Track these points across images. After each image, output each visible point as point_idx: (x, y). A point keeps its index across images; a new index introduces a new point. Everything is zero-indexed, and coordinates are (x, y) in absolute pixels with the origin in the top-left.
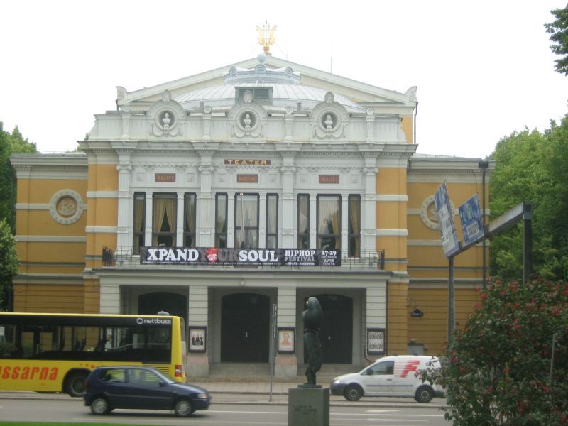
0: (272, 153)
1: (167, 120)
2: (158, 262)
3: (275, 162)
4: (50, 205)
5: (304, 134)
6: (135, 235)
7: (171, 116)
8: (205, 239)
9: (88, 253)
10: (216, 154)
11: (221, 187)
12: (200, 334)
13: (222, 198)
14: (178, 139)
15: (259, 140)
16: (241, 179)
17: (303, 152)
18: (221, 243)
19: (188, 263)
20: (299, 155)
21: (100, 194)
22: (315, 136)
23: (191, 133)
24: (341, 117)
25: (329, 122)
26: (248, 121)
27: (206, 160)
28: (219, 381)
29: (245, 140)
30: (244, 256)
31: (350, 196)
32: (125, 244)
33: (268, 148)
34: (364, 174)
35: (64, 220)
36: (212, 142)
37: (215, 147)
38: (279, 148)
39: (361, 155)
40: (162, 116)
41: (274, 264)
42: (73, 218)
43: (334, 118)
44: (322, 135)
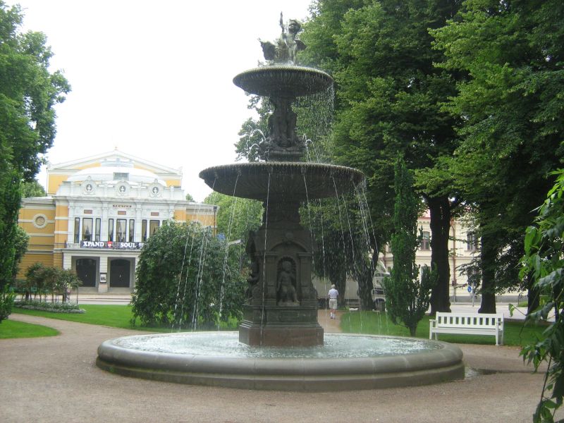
0: (133, 202)
1: (89, 188)
2: (87, 247)
3: (133, 206)
4: (33, 220)
5: (145, 195)
6: (75, 235)
7: (91, 186)
8: (105, 238)
9: (56, 242)
10: (110, 202)
11: (111, 216)
12: (105, 276)
13: (111, 221)
14: (93, 196)
15: (127, 197)
16: (120, 213)
17: (145, 203)
18: (111, 239)
19: (100, 248)
20: (143, 204)
21: (61, 218)
22: (150, 196)
23: (98, 194)
24: (160, 189)
25: (155, 191)
26: (123, 189)
27: (105, 205)
28: (112, 294)
29: (121, 197)
30: (122, 245)
31: (163, 221)
32: (71, 239)
33: (131, 201)
34: (169, 213)
35: (39, 227)
36: (108, 198)
37: (109, 200)
38: (135, 201)
39: (168, 204)
40: (88, 186)
41: (135, 248)
42: (43, 226)
43: (157, 189)
44: (152, 196)
